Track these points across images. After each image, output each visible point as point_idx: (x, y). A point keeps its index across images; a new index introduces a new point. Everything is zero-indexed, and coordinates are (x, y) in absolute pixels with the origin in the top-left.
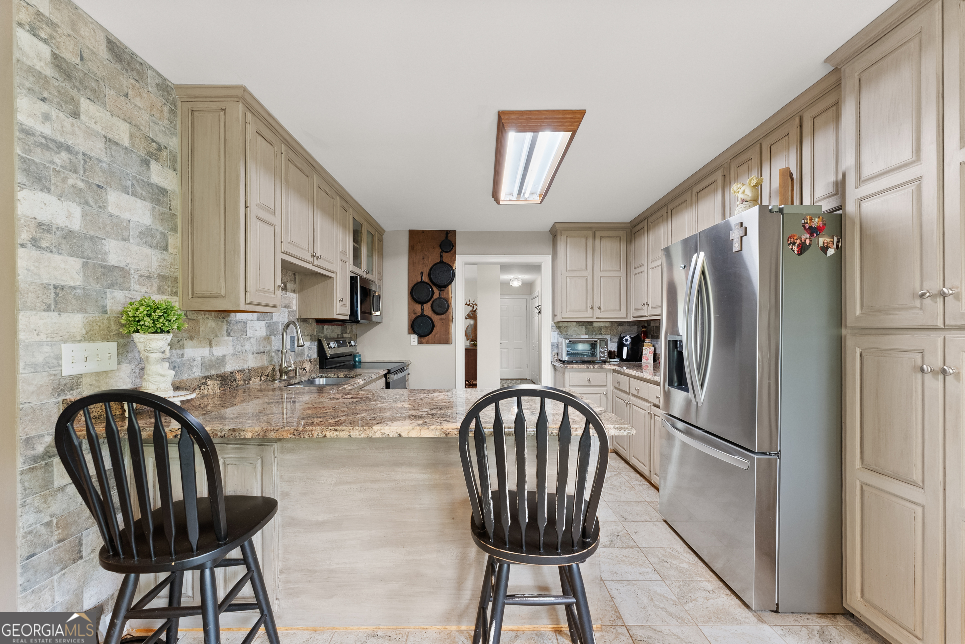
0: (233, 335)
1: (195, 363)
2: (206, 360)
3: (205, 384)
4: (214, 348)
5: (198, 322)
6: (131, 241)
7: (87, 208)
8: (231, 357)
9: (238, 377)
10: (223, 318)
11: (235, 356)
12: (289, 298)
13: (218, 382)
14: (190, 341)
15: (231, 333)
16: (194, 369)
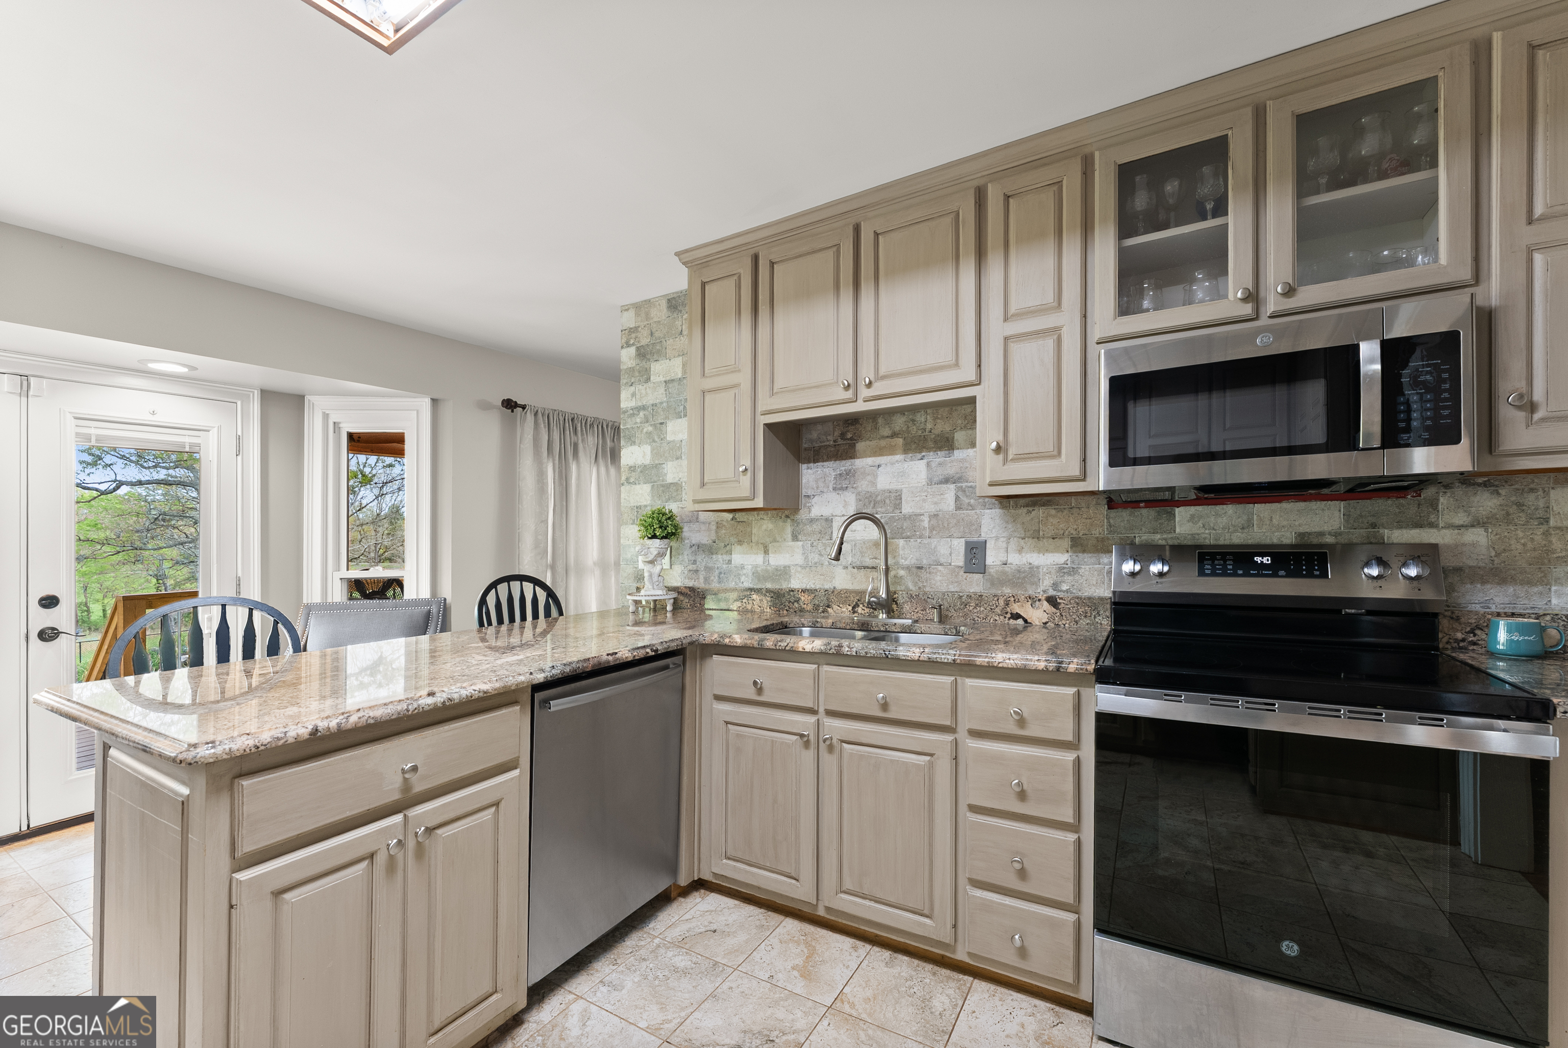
0: (804, 538)
1: (745, 571)
2: (759, 569)
3: (749, 597)
4: (770, 555)
5: (749, 524)
6: (683, 458)
7: (654, 444)
8: (799, 569)
9: (803, 598)
10: (787, 517)
11: (808, 569)
12: (962, 461)
13: (769, 599)
14: (739, 546)
15: (800, 537)
16: (743, 578)
